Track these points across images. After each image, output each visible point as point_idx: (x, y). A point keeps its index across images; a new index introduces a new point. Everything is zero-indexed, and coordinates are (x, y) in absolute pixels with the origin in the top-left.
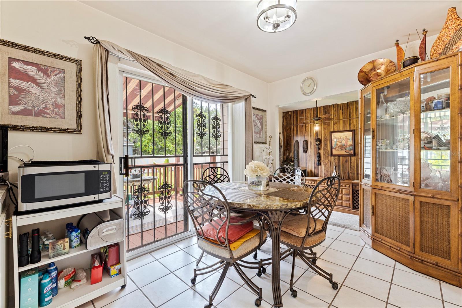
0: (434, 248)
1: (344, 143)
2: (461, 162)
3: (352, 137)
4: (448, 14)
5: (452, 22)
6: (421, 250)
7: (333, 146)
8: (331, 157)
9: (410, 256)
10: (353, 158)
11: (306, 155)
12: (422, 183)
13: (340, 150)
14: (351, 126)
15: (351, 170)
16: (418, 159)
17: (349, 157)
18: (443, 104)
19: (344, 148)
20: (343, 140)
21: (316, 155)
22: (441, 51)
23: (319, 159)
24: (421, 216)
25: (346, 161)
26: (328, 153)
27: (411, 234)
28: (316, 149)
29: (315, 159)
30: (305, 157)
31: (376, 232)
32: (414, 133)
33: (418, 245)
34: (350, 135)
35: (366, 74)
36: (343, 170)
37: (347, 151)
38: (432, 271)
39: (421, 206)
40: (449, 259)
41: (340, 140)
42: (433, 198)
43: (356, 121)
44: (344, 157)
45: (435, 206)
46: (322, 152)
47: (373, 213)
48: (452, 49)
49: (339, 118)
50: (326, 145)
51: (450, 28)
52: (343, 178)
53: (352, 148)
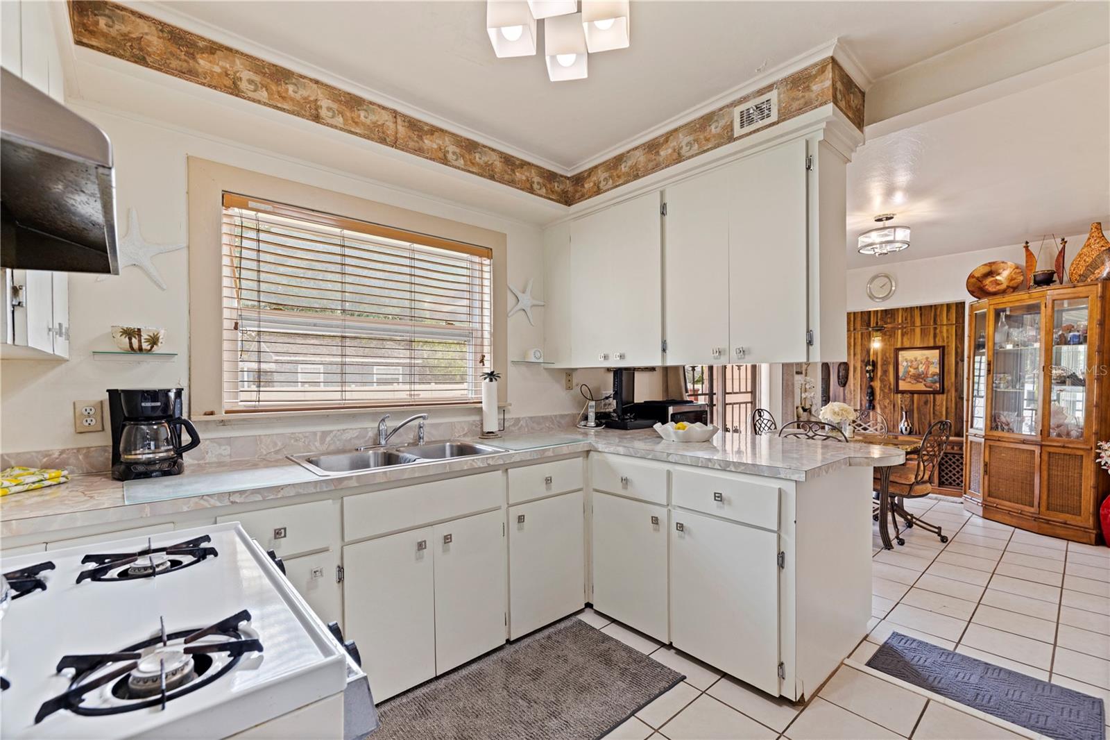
0: (1063, 506)
1: (923, 369)
2: (1096, 406)
3: (938, 358)
4: (1092, 229)
5: (1096, 240)
6: (1048, 509)
7: (901, 374)
8: (896, 395)
9: (1033, 517)
10: (938, 397)
11: (844, 390)
12: (1051, 431)
13: (913, 382)
14: (937, 340)
15: (934, 419)
16: (1047, 401)
17: (932, 395)
18: (1080, 339)
19: (922, 379)
20: (921, 363)
21: (865, 391)
22: (1082, 273)
23: (871, 398)
24: (1049, 469)
25: (926, 403)
26: (889, 387)
27: (1037, 492)
28: (865, 379)
29: (863, 398)
30: (842, 394)
31: (989, 496)
32: (1043, 371)
33: (1044, 504)
34: (934, 355)
35: (979, 281)
36: (918, 418)
37: (928, 385)
38: (1059, 531)
39: (1049, 457)
40: (1080, 515)
41: (914, 363)
42: (1064, 447)
43: (947, 330)
44: (921, 395)
45: (1065, 457)
46: (877, 385)
47: (985, 472)
48: (1094, 273)
49: (913, 323)
50: (885, 372)
51: (1093, 247)
52: (920, 433)
53: (938, 380)
